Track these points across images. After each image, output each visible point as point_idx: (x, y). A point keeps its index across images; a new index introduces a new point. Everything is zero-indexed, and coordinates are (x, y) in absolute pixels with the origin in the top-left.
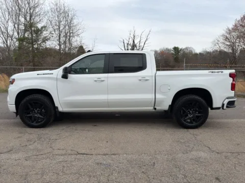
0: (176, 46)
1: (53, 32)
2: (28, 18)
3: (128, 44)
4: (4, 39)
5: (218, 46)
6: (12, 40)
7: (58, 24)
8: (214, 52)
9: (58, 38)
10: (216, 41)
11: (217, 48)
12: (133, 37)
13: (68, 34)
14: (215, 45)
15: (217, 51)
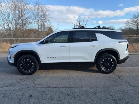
0: (104, 26)
1: (34, 19)
2: (20, 12)
3: (76, 25)
4: (7, 24)
5: (128, 26)
6: (12, 24)
7: (37, 14)
8: (126, 29)
9: (37, 22)
10: (128, 22)
11: (128, 27)
12: (79, 21)
13: (43, 20)
14: (127, 25)
15: (128, 28)
